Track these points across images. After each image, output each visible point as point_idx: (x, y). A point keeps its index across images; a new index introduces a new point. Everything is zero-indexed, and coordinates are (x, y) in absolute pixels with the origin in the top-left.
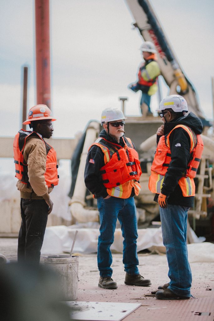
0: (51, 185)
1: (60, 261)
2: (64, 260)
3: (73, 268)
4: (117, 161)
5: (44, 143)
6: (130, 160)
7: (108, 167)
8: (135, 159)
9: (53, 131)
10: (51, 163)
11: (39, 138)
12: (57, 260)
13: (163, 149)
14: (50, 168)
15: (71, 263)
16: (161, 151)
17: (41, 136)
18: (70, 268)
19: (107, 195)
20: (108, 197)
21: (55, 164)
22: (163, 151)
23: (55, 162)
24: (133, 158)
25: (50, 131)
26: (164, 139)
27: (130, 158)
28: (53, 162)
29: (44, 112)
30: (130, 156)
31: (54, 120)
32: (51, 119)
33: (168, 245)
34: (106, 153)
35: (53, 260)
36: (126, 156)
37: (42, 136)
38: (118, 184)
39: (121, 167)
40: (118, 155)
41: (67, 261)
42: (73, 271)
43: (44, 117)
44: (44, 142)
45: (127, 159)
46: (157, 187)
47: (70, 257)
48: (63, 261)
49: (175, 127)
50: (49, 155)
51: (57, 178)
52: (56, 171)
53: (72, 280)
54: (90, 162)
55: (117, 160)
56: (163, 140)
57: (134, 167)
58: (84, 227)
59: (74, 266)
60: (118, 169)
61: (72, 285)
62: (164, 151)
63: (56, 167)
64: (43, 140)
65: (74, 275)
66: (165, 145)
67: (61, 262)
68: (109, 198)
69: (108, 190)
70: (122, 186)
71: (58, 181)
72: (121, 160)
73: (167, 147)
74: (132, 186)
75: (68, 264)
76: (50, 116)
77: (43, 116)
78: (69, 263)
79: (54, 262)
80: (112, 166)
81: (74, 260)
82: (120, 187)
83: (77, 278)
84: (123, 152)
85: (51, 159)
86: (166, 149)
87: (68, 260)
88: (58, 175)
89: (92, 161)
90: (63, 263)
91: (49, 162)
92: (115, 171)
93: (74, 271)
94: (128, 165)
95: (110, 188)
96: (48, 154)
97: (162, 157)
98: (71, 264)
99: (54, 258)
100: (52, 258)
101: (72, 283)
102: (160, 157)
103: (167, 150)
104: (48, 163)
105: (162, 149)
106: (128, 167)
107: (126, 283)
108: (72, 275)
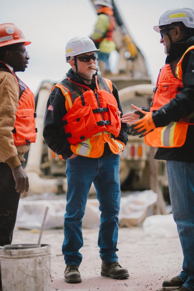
0: (26, 141)
1: (24, 253)
2: (30, 253)
3: (44, 263)
4: (81, 107)
5: (16, 80)
6: (100, 105)
7: (70, 116)
8: (107, 105)
9: (28, 59)
10: (27, 110)
11: (9, 71)
12: (19, 253)
13: (172, 82)
14: (25, 117)
15: (40, 256)
16: (166, 86)
17: (11, 69)
18: (40, 263)
19: (72, 153)
20: (73, 157)
21: (32, 111)
22: (171, 85)
23: (31, 108)
24: (105, 103)
25: (25, 60)
26: (170, 68)
27: (102, 102)
28: (29, 108)
29: (13, 33)
30: (100, 100)
31: (28, 43)
32: (24, 42)
33: (182, 223)
34: (67, 96)
35: (13, 253)
36: (95, 99)
37: (14, 69)
38: (83, 138)
39: (86, 114)
40: (82, 99)
41: (34, 254)
42: (44, 267)
43: (14, 40)
44: (17, 77)
45: (96, 103)
46: (164, 138)
47: (38, 247)
48: (28, 254)
49: (187, 49)
50: (23, 97)
51: (35, 131)
52: (34, 122)
53: (43, 282)
54: (48, 109)
55: (81, 105)
56: (169, 70)
57: (106, 115)
58: (40, 199)
59: (45, 259)
60: (82, 118)
61: (42, 288)
62: (174, 85)
63: (33, 116)
64: (15, 74)
65: (45, 275)
66: (173, 76)
67: (26, 255)
68: (75, 158)
69: (72, 147)
70: (90, 141)
71: (36, 136)
72: (86, 105)
73: (177, 78)
74: (105, 141)
75: (36, 258)
76: (21, 38)
77: (12, 38)
78: (37, 256)
79: (14, 255)
80: (74, 114)
81: (44, 251)
82: (87, 142)
83: (49, 277)
84: (90, 95)
85: (27, 103)
86: (176, 81)
87: (35, 252)
88: (36, 127)
89: (51, 108)
90: (29, 257)
91: (24, 108)
92: (78, 120)
93: (46, 268)
94: (96, 111)
95: (76, 144)
96: (23, 95)
97: (170, 93)
98: (40, 258)
99: (15, 250)
100: (12, 250)
101: (42, 286)
102: (165, 94)
103: (177, 83)
104: (22, 108)
105: (168, 82)
106: (96, 115)
107: (102, 274)
108: (43, 274)
